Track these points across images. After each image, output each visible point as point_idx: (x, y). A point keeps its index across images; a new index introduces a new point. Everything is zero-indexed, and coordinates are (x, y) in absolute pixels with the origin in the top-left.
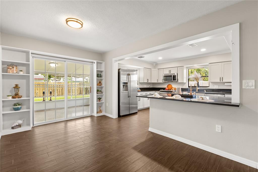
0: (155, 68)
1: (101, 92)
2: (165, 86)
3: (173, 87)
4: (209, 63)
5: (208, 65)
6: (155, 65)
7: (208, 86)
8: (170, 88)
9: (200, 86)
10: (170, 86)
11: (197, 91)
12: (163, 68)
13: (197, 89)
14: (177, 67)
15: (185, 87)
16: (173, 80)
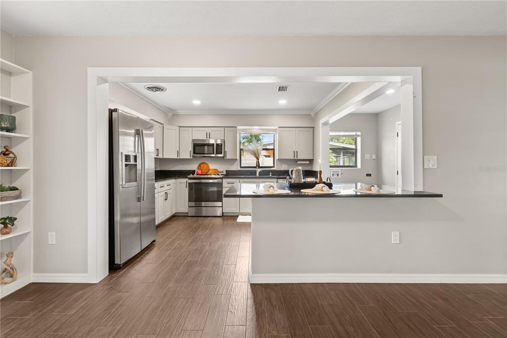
0: (170, 124)
1: (16, 192)
2: (194, 167)
3: (210, 168)
4: (279, 127)
5: (276, 129)
6: (170, 117)
7: (272, 165)
8: (205, 171)
9: (261, 165)
10: (205, 166)
11: (258, 175)
12: (192, 127)
13: (259, 170)
14: (223, 128)
15: (235, 167)
16: (217, 154)
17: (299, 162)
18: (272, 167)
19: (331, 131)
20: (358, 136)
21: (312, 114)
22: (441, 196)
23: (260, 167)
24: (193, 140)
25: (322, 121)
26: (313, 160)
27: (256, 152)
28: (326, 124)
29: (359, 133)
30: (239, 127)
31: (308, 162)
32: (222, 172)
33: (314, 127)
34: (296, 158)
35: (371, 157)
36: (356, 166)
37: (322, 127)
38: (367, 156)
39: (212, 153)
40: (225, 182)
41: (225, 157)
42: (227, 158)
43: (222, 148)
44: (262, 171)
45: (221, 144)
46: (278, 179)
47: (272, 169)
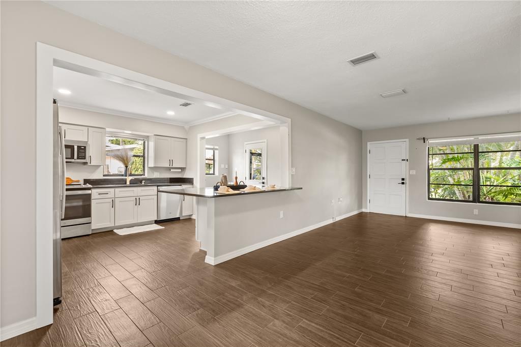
4: (155, 135)
5: (149, 136)
7: (142, 173)
11: (128, 183)
13: (129, 179)
14: (87, 128)
15: (98, 175)
16: (78, 158)
17: (172, 170)
18: (141, 175)
19: (207, 144)
20: (217, 149)
21: (187, 127)
22: (302, 188)
23: (131, 175)
25: (200, 136)
26: (185, 168)
27: (125, 159)
28: (203, 138)
29: (217, 147)
30: (108, 129)
31: (180, 170)
33: (186, 139)
34: (171, 166)
35: (225, 166)
36: (214, 174)
37: (200, 140)
38: (223, 166)
39: (70, 157)
40: (95, 193)
41: (89, 163)
42: (92, 164)
43: (85, 152)
44: (132, 179)
45: (85, 147)
46: (158, 186)
47: (143, 176)
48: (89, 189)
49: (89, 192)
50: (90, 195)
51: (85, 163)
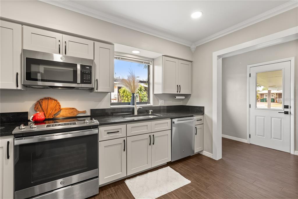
3: (62, 107)
8: (50, 113)
10: (52, 104)
11: (136, 113)
13: (136, 108)
14: (93, 42)
16: (82, 82)
17: (177, 97)
18: (147, 103)
21: (193, 47)
24: (24, 51)
26: (190, 95)
28: (220, 57)
31: (184, 97)
32: (84, 112)
33: (191, 62)
34: (179, 93)
37: (217, 60)
39: (72, 80)
40: (103, 132)
41: (96, 88)
42: (99, 90)
43: (90, 74)
44: (139, 108)
45: (90, 67)
46: (172, 119)
47: (148, 105)
48: (96, 127)
49: (95, 131)
50: (96, 136)
51: (92, 90)
